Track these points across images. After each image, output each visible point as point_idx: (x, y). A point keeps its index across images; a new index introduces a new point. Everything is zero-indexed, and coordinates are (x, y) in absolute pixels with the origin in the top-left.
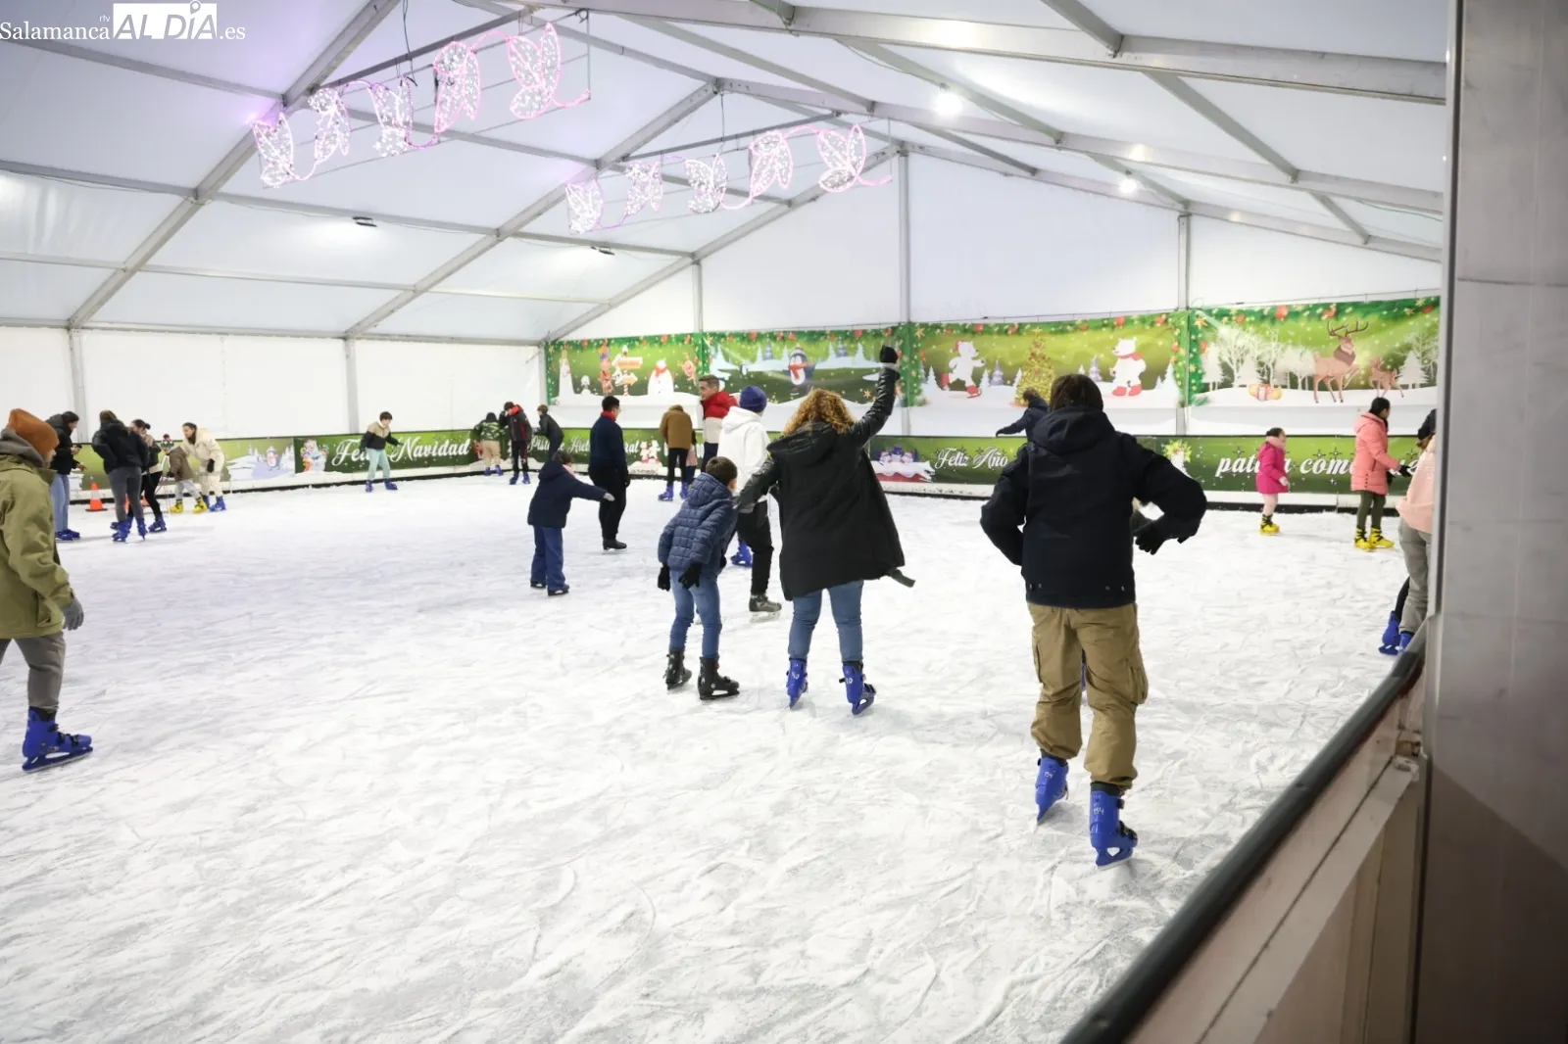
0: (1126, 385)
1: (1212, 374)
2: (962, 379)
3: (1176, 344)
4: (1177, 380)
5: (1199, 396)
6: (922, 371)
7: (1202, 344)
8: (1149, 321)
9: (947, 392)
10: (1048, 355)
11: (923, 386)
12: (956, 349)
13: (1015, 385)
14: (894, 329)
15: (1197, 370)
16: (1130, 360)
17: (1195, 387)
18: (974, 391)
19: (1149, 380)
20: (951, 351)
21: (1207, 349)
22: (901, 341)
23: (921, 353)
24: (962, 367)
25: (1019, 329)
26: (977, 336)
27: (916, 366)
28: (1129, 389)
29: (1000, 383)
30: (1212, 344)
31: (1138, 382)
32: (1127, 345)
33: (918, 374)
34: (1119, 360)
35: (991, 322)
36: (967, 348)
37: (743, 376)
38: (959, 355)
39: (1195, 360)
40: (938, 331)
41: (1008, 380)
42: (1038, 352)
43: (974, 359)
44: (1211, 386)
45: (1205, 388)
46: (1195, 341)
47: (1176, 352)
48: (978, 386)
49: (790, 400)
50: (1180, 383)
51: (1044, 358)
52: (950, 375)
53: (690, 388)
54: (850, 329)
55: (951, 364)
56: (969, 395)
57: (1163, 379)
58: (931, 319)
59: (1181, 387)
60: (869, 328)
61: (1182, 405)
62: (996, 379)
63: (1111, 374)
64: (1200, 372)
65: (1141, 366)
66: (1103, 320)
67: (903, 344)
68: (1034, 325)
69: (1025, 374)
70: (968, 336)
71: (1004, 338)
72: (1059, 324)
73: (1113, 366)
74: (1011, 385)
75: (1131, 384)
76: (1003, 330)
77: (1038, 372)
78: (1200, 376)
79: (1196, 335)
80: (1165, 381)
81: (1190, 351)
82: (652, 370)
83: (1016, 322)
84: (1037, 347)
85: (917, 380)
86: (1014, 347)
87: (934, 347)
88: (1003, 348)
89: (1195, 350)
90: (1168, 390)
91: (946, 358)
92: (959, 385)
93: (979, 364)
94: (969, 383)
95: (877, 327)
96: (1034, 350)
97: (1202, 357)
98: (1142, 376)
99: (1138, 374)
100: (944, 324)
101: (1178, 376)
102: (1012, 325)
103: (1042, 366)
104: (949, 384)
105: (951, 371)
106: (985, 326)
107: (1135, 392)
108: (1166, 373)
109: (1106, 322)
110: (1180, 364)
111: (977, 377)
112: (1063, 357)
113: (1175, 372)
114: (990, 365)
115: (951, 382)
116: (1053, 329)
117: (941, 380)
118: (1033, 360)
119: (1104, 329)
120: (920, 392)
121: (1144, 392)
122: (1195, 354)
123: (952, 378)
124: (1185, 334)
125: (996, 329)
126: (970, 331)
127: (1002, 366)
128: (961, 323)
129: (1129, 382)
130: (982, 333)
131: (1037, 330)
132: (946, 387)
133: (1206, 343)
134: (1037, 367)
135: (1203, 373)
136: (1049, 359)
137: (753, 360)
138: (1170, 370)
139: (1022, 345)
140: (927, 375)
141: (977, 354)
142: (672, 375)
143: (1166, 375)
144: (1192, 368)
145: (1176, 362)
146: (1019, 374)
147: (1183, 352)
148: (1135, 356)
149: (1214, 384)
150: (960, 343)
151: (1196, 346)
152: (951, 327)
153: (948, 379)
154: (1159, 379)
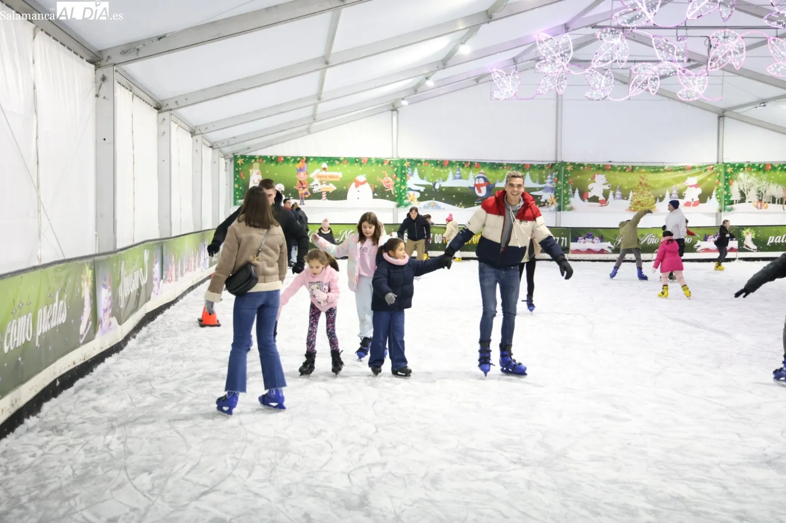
0: (691, 201)
1: (736, 196)
2: (597, 195)
3: (717, 180)
4: (718, 198)
5: (729, 207)
6: (571, 190)
7: (731, 181)
8: (704, 168)
9: (587, 203)
10: (649, 184)
11: (571, 199)
12: (594, 177)
13: (630, 199)
14: (553, 165)
15: (728, 193)
16: (694, 188)
17: (727, 202)
18: (604, 202)
19: (703, 198)
20: (590, 179)
21: (733, 184)
22: (557, 173)
23: (570, 180)
24: (597, 188)
25: (633, 169)
26: (606, 172)
27: (567, 187)
28: (692, 203)
29: (620, 199)
30: (735, 181)
31: (697, 199)
32: (692, 180)
33: (568, 192)
34: (689, 188)
35: (616, 165)
36: (601, 178)
37: (436, 189)
38: (595, 182)
39: (727, 188)
40: (582, 167)
41: (625, 196)
42: (644, 182)
43: (603, 184)
44: (735, 202)
45: (732, 203)
46: (727, 179)
47: (717, 184)
48: (607, 200)
49: (474, 206)
50: (719, 200)
51: (646, 185)
52: (589, 193)
53: (388, 196)
54: (521, 163)
55: (590, 187)
56: (601, 205)
57: (711, 198)
58: (577, 160)
59: (720, 202)
60: (535, 163)
61: (721, 211)
62: (618, 196)
63: (683, 195)
64: (729, 195)
65: (699, 191)
66: (680, 167)
67: (558, 174)
68: (641, 167)
69: (635, 193)
70: (601, 171)
71: (624, 174)
72: (655, 168)
73: (685, 191)
74: (627, 199)
75: (694, 201)
76: (623, 169)
77: (642, 193)
78: (730, 197)
79: (728, 176)
80: (712, 199)
81: (725, 184)
82: (350, 183)
83: (630, 165)
84: (643, 179)
85: (567, 195)
86: (629, 179)
87: (579, 177)
88: (623, 179)
89: (727, 184)
90: (713, 204)
91: (587, 184)
92: (595, 199)
93: (607, 187)
94: (601, 198)
95: (541, 163)
96: (642, 180)
97: (731, 187)
98: (699, 196)
99: (698, 195)
100: (586, 164)
101: (718, 196)
102: (628, 167)
103: (644, 190)
104: (588, 199)
105: (590, 191)
106: (612, 166)
107: (696, 204)
108: (712, 195)
109: (682, 168)
110: (719, 190)
111: (606, 194)
112: (657, 185)
113: (717, 195)
114: (614, 188)
115: (589, 197)
116: (653, 170)
117: (583, 196)
118: (640, 186)
119: (679, 172)
120: (569, 203)
121: (701, 205)
122: (727, 186)
123: (590, 195)
124: (723, 175)
125: (619, 168)
126: (602, 168)
127: (621, 189)
128: (597, 164)
129: (693, 199)
130: (610, 170)
131: (643, 170)
132: (586, 200)
133: (733, 180)
134: (641, 190)
135: (731, 196)
136: (649, 186)
137: (444, 180)
138: (714, 193)
139: (634, 178)
140: (574, 193)
141: (607, 182)
142: (371, 186)
143: (712, 196)
144: (725, 193)
145: (717, 190)
146: (631, 194)
147: (721, 184)
148: (696, 186)
149: (736, 201)
150: (596, 175)
151: (728, 182)
152: (590, 166)
153: (588, 195)
154: (709, 198)
